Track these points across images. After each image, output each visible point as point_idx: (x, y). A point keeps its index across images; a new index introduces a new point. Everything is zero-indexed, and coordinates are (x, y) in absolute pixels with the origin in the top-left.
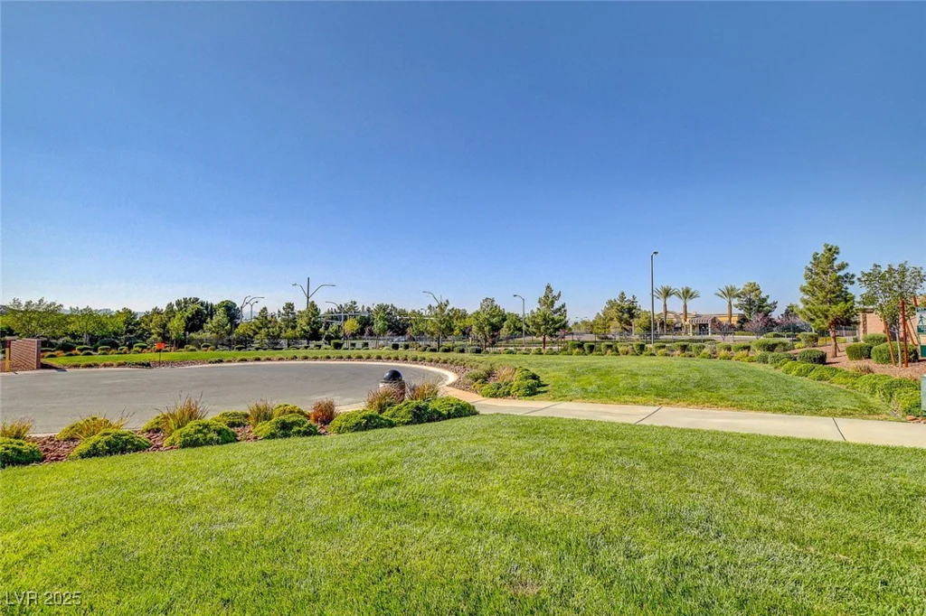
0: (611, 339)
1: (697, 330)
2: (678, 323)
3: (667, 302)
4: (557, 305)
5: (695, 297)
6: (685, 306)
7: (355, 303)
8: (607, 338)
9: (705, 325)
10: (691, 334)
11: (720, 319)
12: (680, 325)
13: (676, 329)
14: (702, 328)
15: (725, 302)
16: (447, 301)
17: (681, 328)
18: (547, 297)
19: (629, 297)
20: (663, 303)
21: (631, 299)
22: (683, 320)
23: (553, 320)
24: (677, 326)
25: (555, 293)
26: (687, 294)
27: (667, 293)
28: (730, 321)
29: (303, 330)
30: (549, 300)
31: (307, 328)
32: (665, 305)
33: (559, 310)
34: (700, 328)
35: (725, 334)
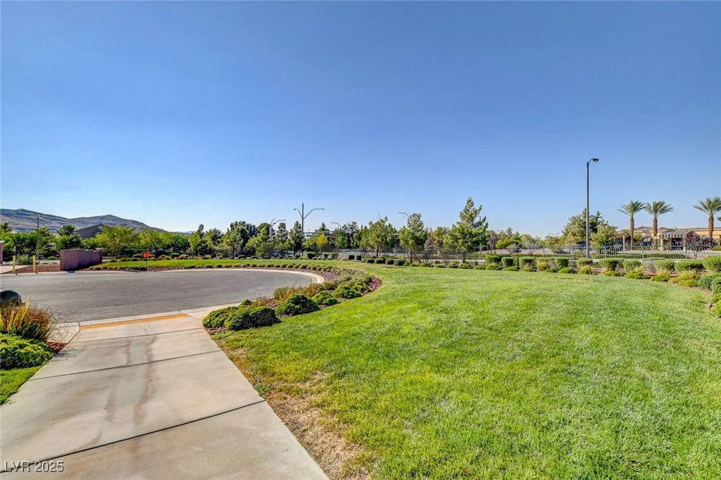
0: (566, 253)
1: (670, 244)
2: (647, 237)
3: (634, 216)
4: (477, 220)
5: (668, 211)
6: (656, 221)
7: (355, 223)
8: (562, 252)
9: (679, 239)
10: (661, 249)
11: (699, 233)
12: (649, 240)
13: (646, 244)
14: (675, 242)
15: (706, 215)
16: (386, 218)
17: (650, 243)
18: (466, 211)
19: (593, 213)
20: (630, 218)
21: (596, 215)
22: (653, 235)
23: (471, 233)
24: (646, 240)
25: (476, 207)
26: (659, 208)
27: (635, 207)
28: (711, 235)
29: (290, 243)
30: (469, 214)
31: (292, 242)
32: (632, 220)
33: (480, 223)
34: (672, 242)
35: (698, 249)
